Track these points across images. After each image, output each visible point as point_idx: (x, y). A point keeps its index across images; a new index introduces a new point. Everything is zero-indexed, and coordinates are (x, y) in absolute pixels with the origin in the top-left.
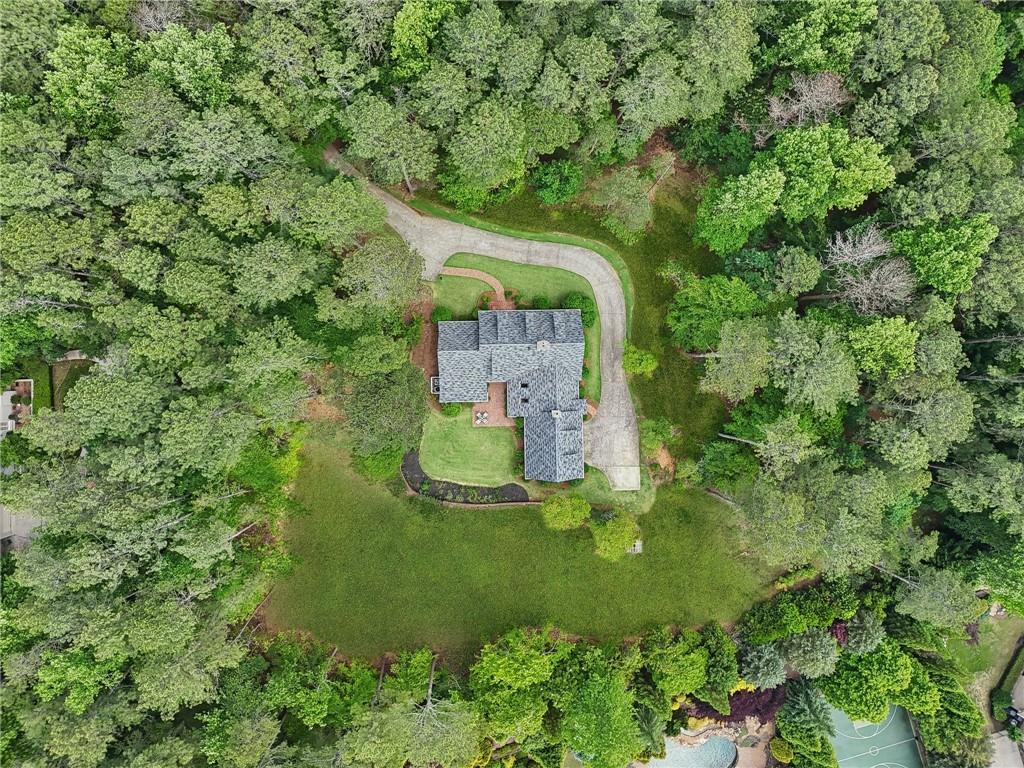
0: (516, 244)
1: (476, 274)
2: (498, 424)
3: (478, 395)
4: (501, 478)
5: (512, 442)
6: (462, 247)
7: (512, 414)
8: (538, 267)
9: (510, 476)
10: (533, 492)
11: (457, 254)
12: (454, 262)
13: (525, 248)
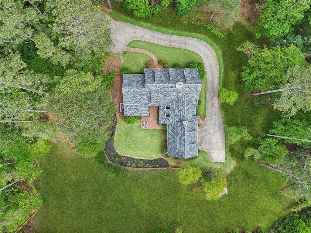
0: (164, 37)
1: (143, 51)
2: (154, 128)
3: (144, 112)
4: (155, 155)
5: (161, 137)
6: (136, 37)
7: (161, 122)
8: (176, 49)
9: (160, 154)
10: (171, 163)
11: (134, 41)
12: (132, 45)
13: (169, 38)
